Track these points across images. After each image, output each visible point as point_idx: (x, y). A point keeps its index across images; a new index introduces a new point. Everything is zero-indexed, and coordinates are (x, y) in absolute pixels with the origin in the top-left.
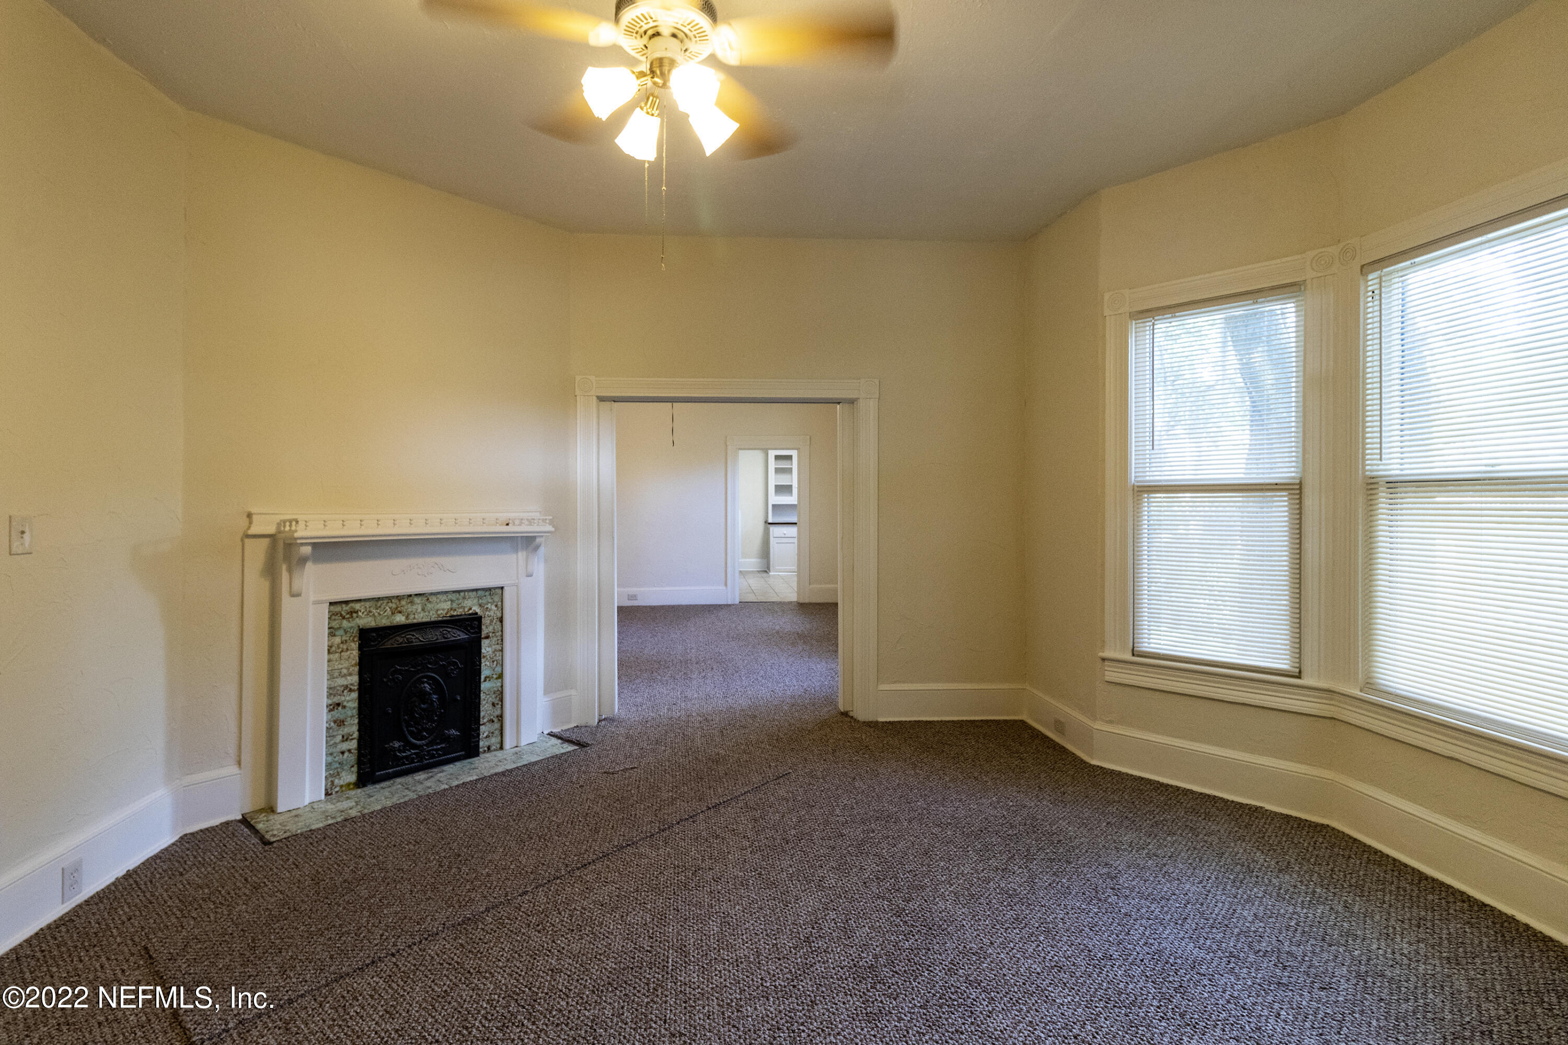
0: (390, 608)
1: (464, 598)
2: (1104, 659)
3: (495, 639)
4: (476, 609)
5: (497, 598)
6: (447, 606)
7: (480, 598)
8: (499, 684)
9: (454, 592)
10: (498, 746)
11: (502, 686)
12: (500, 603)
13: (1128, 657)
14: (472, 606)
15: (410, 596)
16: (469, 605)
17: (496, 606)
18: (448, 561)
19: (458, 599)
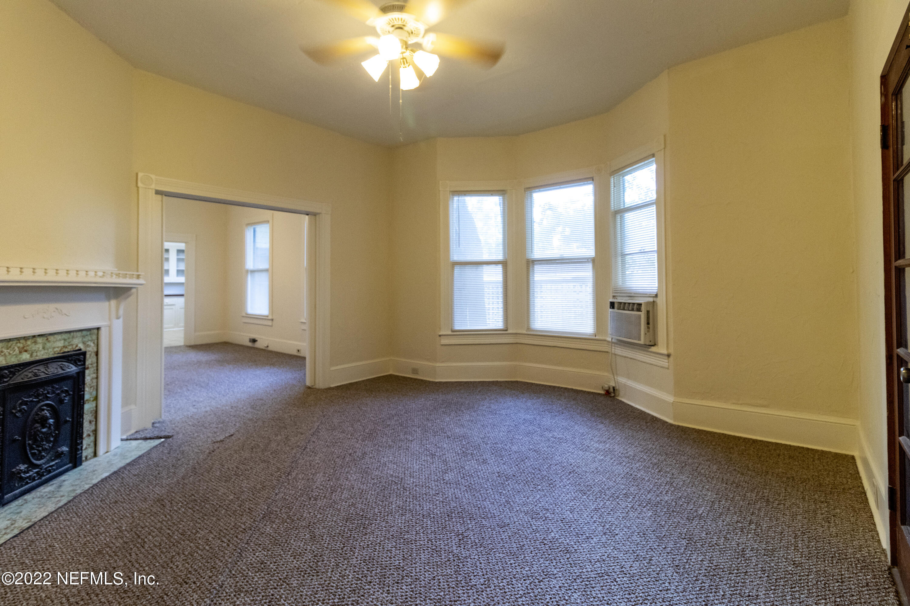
0: (18, 348)
1: (73, 337)
2: (440, 336)
3: (92, 369)
4: (81, 346)
5: (94, 337)
6: (60, 344)
7: (84, 337)
8: (94, 405)
9: (65, 332)
10: (92, 454)
11: (96, 407)
12: (96, 341)
13: (450, 333)
14: (78, 344)
15: (34, 336)
16: (76, 343)
17: (94, 343)
18: (66, 307)
19: (69, 338)
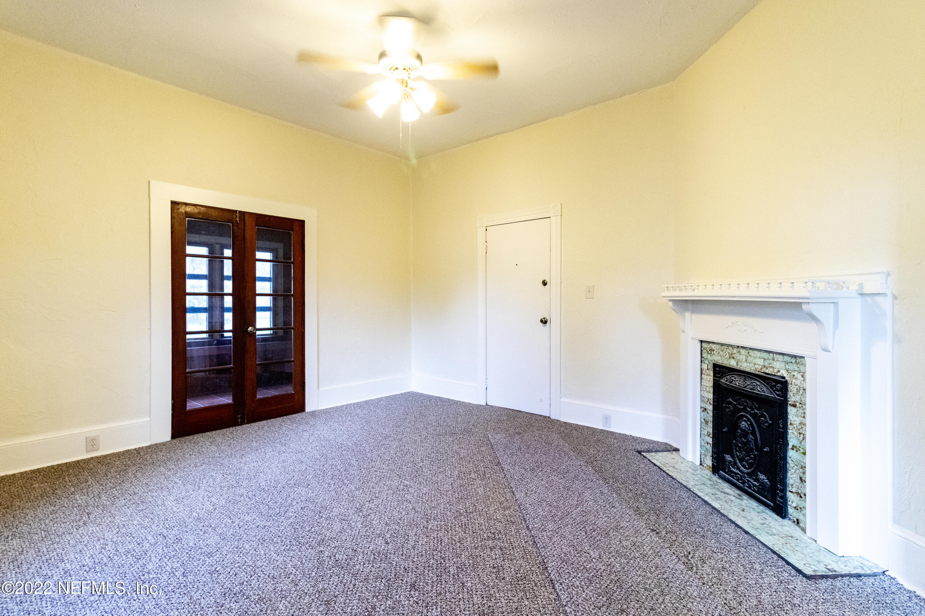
0: (729, 353)
1: (774, 359)
5: (800, 367)
6: (761, 362)
7: (787, 363)
9: (766, 351)
12: (802, 373)
14: (780, 369)
15: (738, 347)
16: (777, 367)
17: (800, 375)
19: (770, 359)
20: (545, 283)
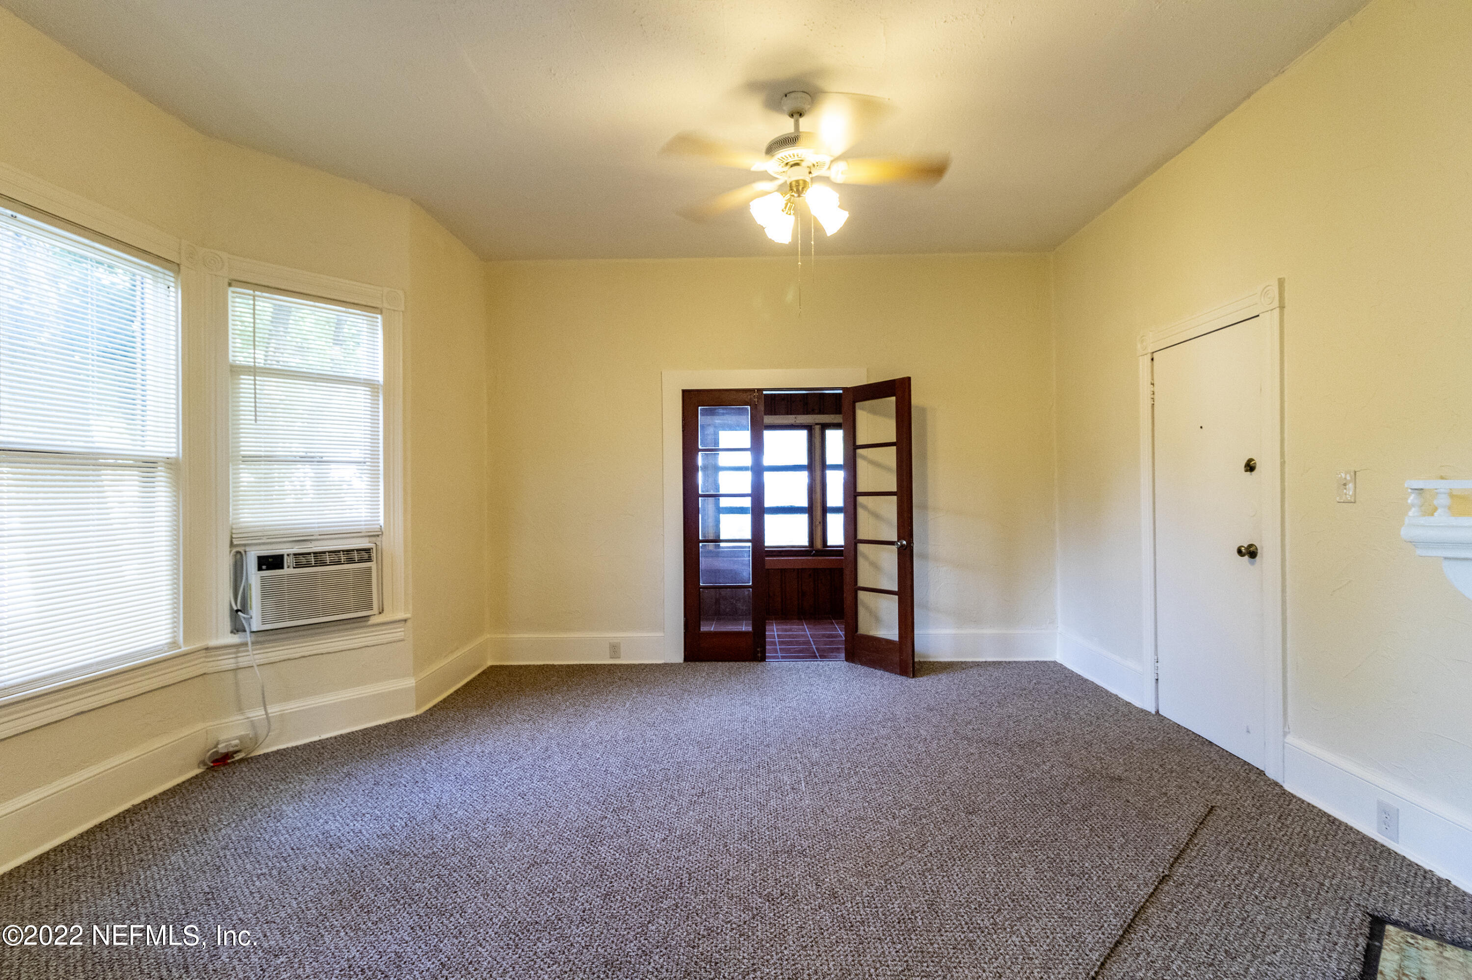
20: (1250, 467)
